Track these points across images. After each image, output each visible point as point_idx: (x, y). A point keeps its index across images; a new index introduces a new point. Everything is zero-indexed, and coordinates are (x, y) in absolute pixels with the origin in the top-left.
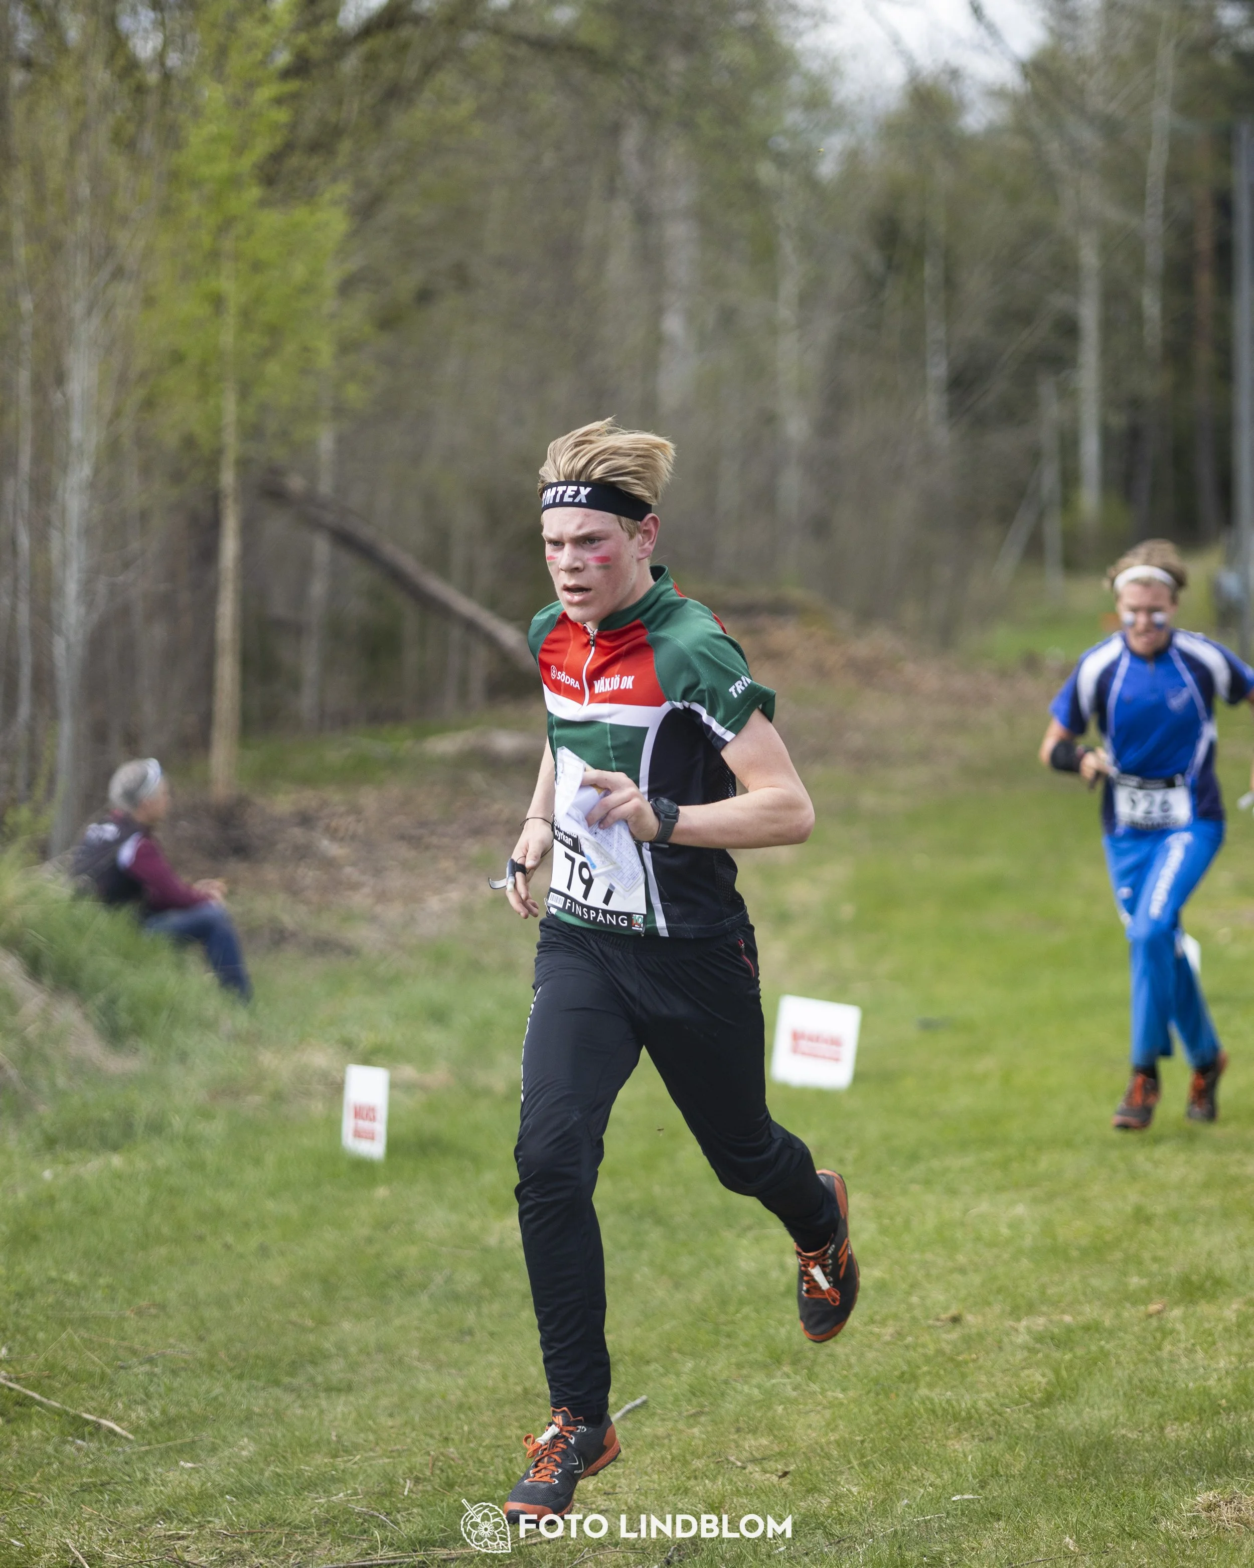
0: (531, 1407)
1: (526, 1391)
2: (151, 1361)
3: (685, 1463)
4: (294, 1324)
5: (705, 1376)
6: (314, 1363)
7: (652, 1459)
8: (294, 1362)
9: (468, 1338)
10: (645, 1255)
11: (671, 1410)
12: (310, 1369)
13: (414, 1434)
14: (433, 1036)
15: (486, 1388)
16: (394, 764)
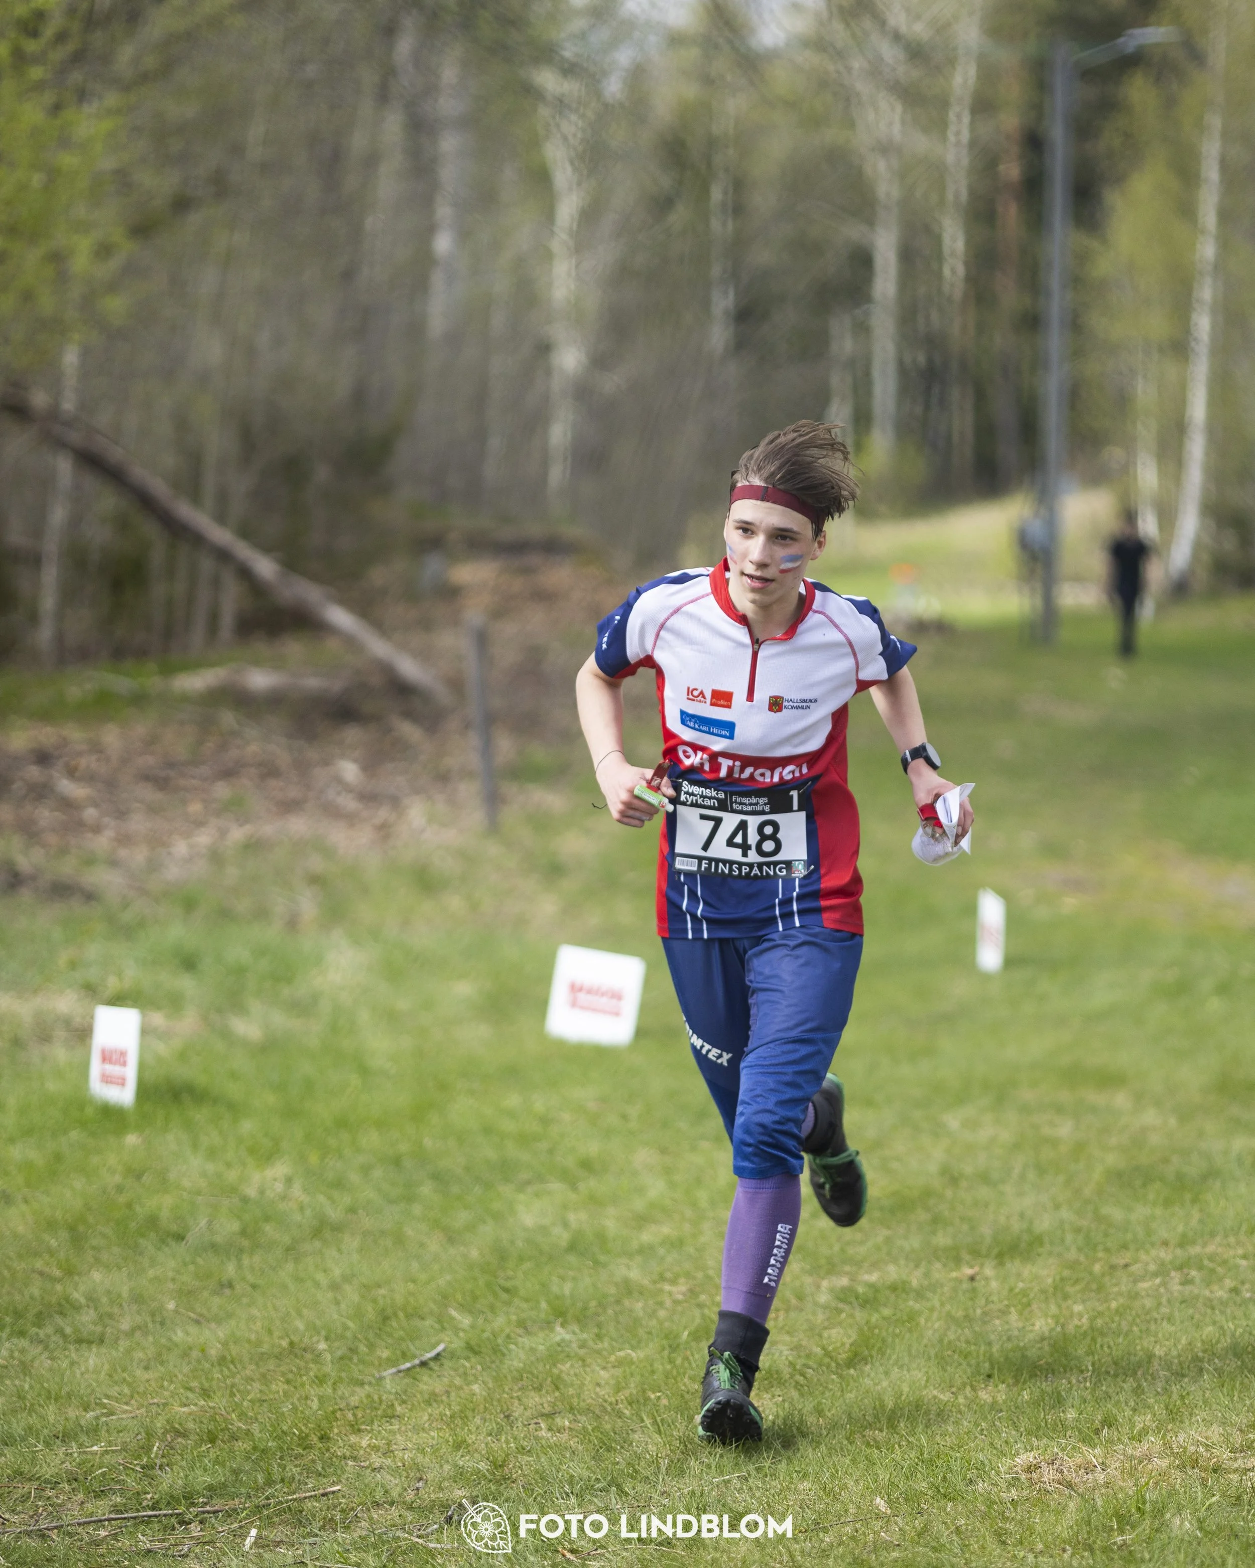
1: (292, 1344)
4: (40, 1273)
5: (483, 1332)
6: (62, 1313)
7: (430, 1415)
8: (41, 1313)
9: (227, 1291)
10: (417, 1209)
12: (59, 1320)
13: (172, 1388)
14: (186, 984)
15: (249, 1341)
16: (139, 700)
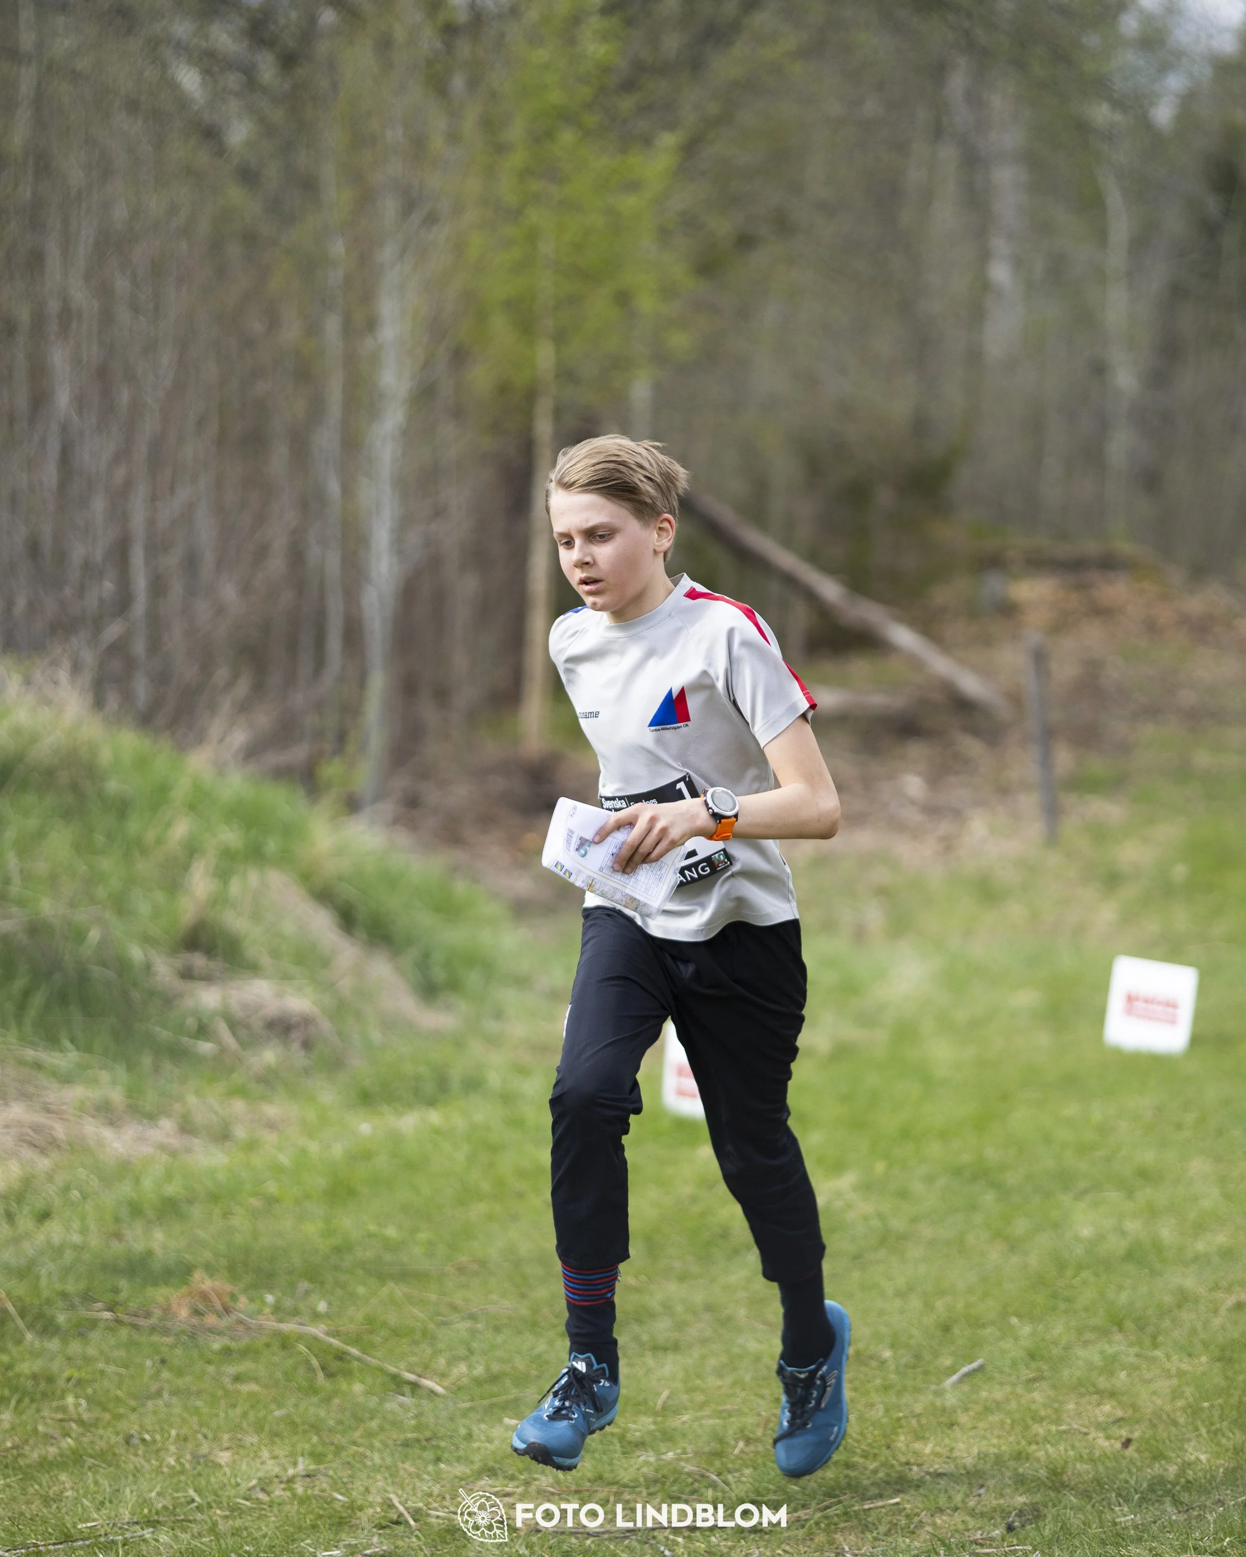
0: (864, 1369)
1: (858, 1351)
2: (473, 1317)
3: (1027, 1427)
5: (1043, 1340)
6: (639, 1321)
7: (991, 1422)
10: (978, 1218)
11: (1010, 1375)
12: (636, 1328)
13: (743, 1394)
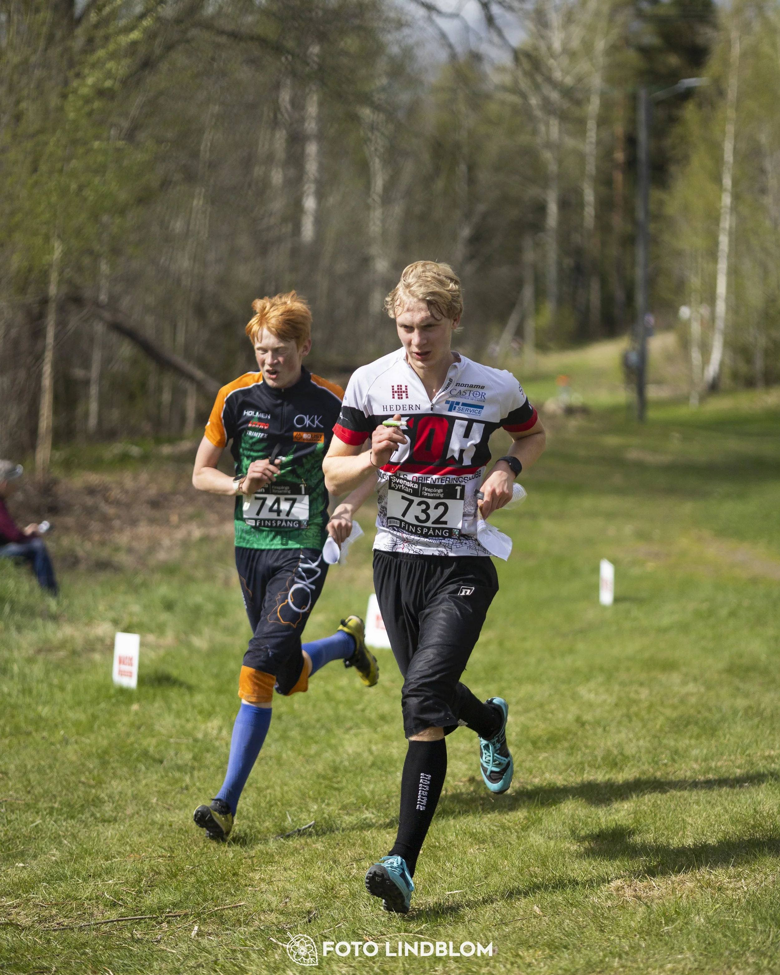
4: (83, 783)
7: (293, 861)
8: (82, 806)
9: (185, 792)
10: (289, 744)
12: (93, 809)
14: (167, 618)
16: (144, 459)
